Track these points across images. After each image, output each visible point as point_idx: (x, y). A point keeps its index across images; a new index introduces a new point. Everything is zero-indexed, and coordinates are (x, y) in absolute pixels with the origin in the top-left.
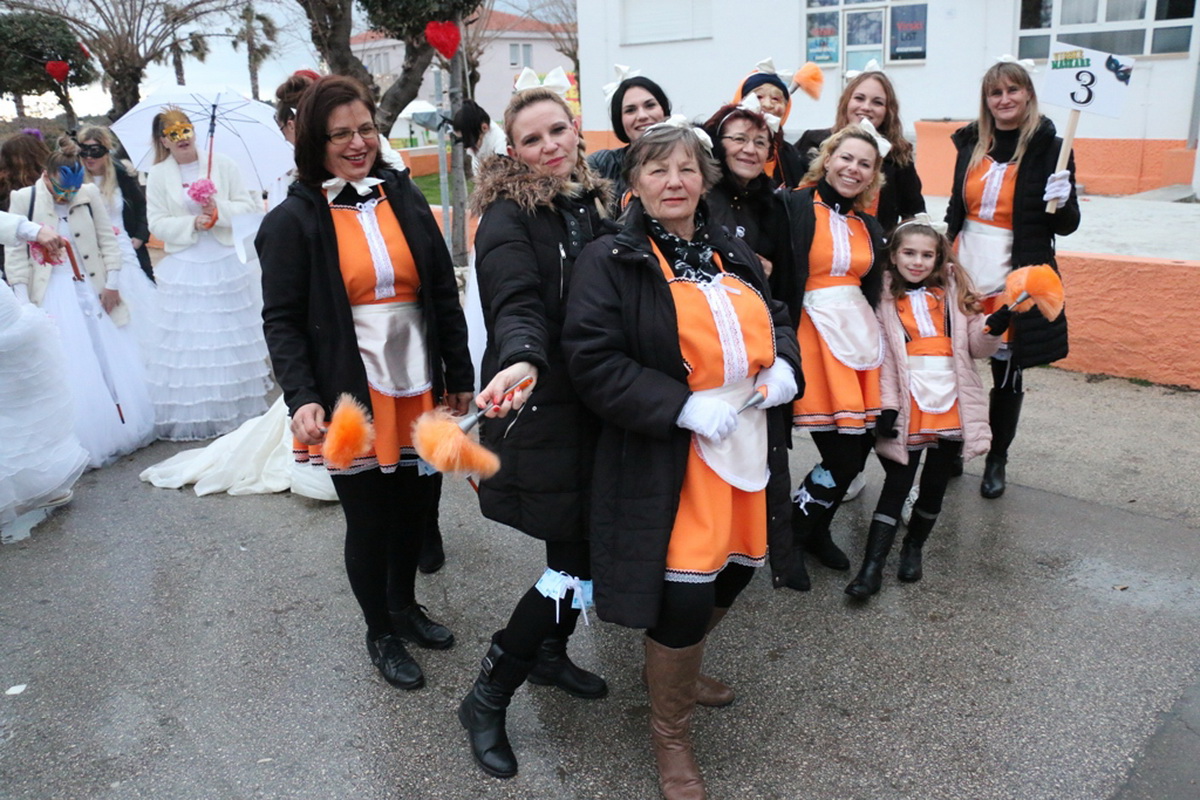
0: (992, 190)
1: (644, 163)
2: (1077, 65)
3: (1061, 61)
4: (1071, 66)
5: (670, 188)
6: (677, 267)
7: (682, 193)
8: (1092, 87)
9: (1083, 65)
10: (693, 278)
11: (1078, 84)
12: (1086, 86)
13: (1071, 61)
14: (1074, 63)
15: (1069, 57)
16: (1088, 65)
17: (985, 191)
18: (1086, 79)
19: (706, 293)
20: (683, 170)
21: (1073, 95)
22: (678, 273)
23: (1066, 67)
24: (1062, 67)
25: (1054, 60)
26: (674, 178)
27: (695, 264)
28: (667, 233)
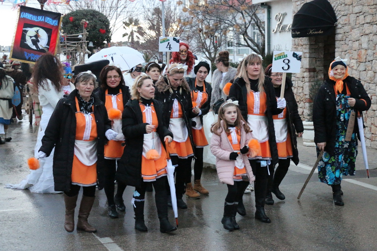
0: (257, 102)
1: (81, 82)
2: (283, 58)
3: (277, 57)
4: (281, 58)
5: (88, 88)
6: (82, 109)
7: (90, 90)
8: (289, 64)
9: (285, 57)
10: (85, 113)
11: (284, 64)
12: (287, 64)
13: (281, 56)
14: (282, 57)
15: (280, 55)
16: (287, 57)
17: (255, 103)
18: (287, 61)
19: (86, 117)
20: (91, 84)
21: (283, 68)
22: (81, 110)
23: (279, 59)
24: (278, 59)
25: (275, 57)
26: (89, 86)
27: (86, 109)
28: (83, 100)
